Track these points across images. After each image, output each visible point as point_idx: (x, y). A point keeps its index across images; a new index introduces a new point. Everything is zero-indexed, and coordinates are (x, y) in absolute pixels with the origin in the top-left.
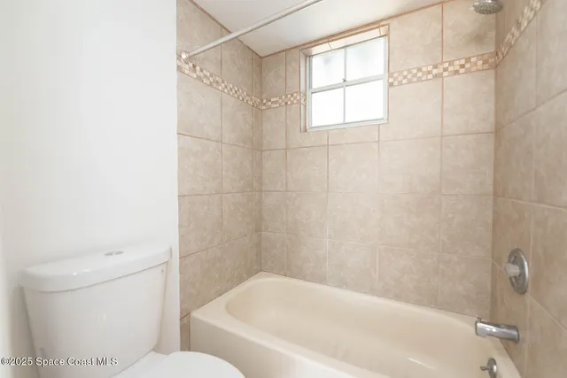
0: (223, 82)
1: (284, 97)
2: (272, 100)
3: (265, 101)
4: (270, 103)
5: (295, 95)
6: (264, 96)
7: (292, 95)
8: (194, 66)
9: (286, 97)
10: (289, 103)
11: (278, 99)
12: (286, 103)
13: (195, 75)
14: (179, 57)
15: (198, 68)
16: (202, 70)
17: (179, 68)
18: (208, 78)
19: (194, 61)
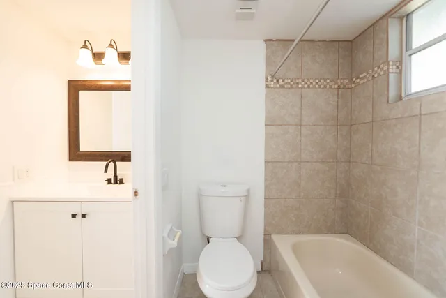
0: (303, 81)
1: (371, 71)
2: (361, 76)
3: (354, 79)
4: (358, 80)
5: (382, 66)
6: (353, 75)
7: (379, 67)
8: (278, 81)
9: (373, 70)
10: (376, 76)
11: (365, 74)
12: (373, 76)
13: (278, 86)
14: (267, 79)
15: (281, 80)
16: (283, 81)
17: (267, 86)
18: (289, 83)
19: (277, 77)
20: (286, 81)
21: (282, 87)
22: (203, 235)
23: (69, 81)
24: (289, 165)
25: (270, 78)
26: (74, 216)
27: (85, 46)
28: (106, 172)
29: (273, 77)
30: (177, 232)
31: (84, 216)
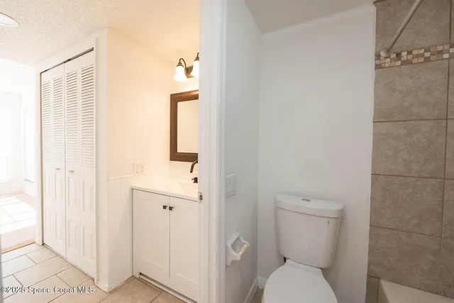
8: (398, 55)
13: (399, 63)
14: (378, 56)
15: (404, 54)
16: (409, 53)
17: (378, 67)
18: (422, 55)
19: (398, 51)
20: (415, 52)
21: (408, 62)
22: (279, 253)
23: (171, 95)
24: (419, 183)
25: (383, 54)
26: (165, 207)
27: (180, 64)
28: (191, 172)
29: (388, 51)
30: (245, 244)
31: (171, 208)
